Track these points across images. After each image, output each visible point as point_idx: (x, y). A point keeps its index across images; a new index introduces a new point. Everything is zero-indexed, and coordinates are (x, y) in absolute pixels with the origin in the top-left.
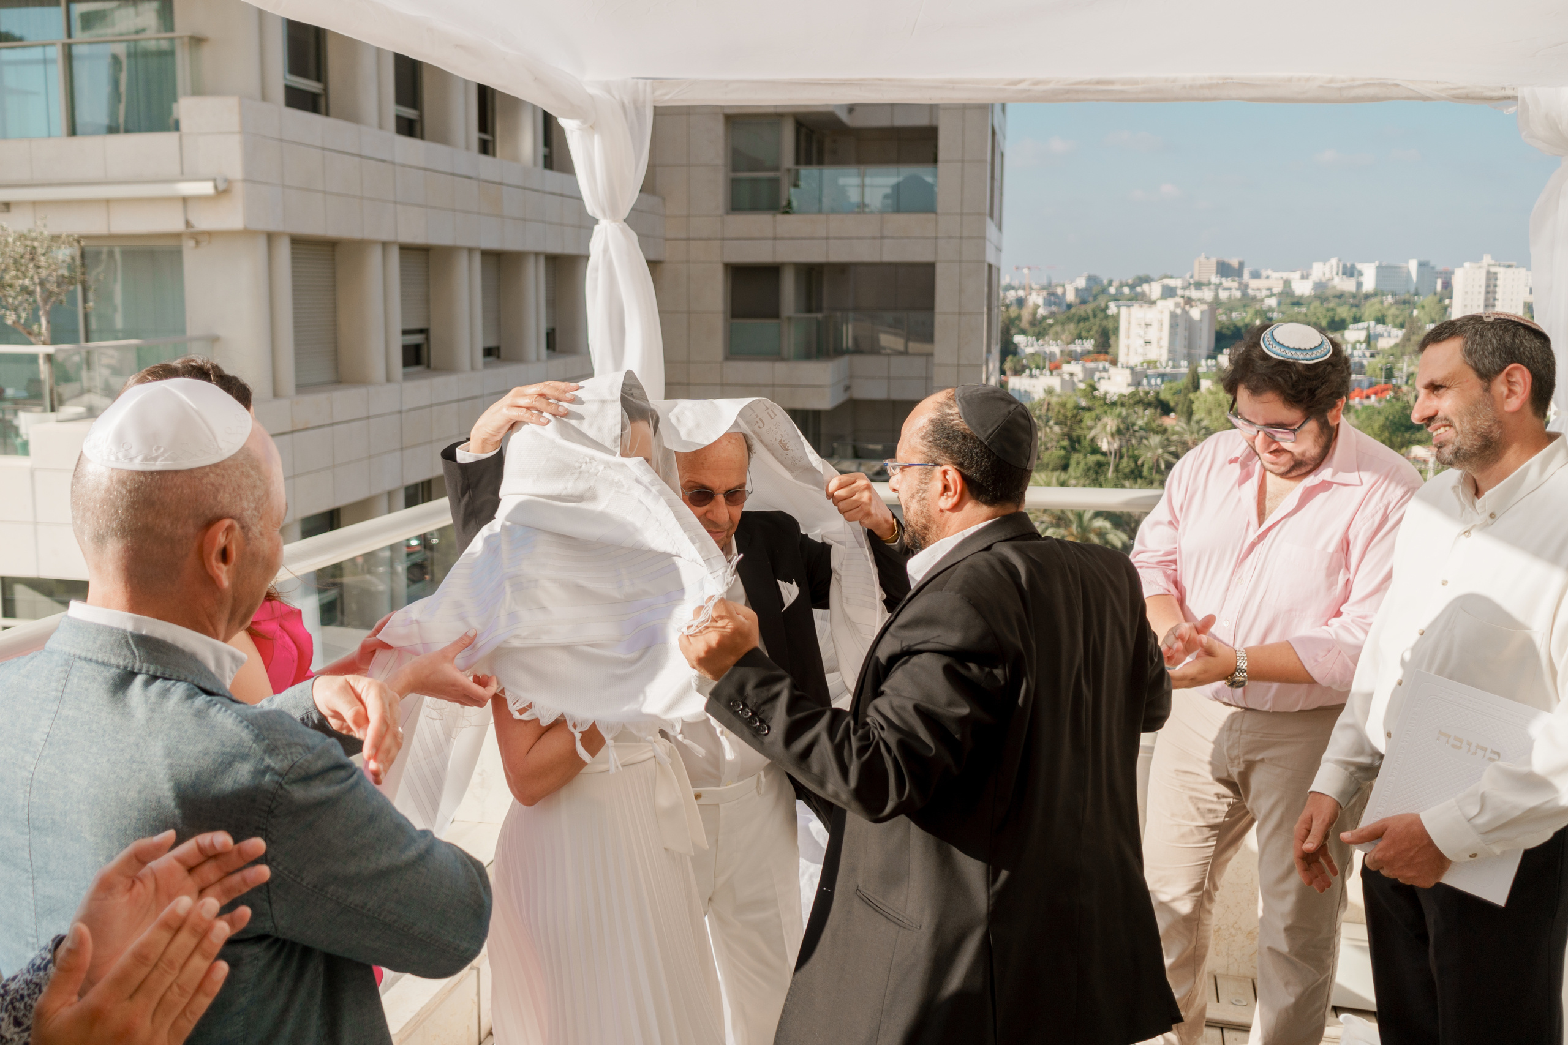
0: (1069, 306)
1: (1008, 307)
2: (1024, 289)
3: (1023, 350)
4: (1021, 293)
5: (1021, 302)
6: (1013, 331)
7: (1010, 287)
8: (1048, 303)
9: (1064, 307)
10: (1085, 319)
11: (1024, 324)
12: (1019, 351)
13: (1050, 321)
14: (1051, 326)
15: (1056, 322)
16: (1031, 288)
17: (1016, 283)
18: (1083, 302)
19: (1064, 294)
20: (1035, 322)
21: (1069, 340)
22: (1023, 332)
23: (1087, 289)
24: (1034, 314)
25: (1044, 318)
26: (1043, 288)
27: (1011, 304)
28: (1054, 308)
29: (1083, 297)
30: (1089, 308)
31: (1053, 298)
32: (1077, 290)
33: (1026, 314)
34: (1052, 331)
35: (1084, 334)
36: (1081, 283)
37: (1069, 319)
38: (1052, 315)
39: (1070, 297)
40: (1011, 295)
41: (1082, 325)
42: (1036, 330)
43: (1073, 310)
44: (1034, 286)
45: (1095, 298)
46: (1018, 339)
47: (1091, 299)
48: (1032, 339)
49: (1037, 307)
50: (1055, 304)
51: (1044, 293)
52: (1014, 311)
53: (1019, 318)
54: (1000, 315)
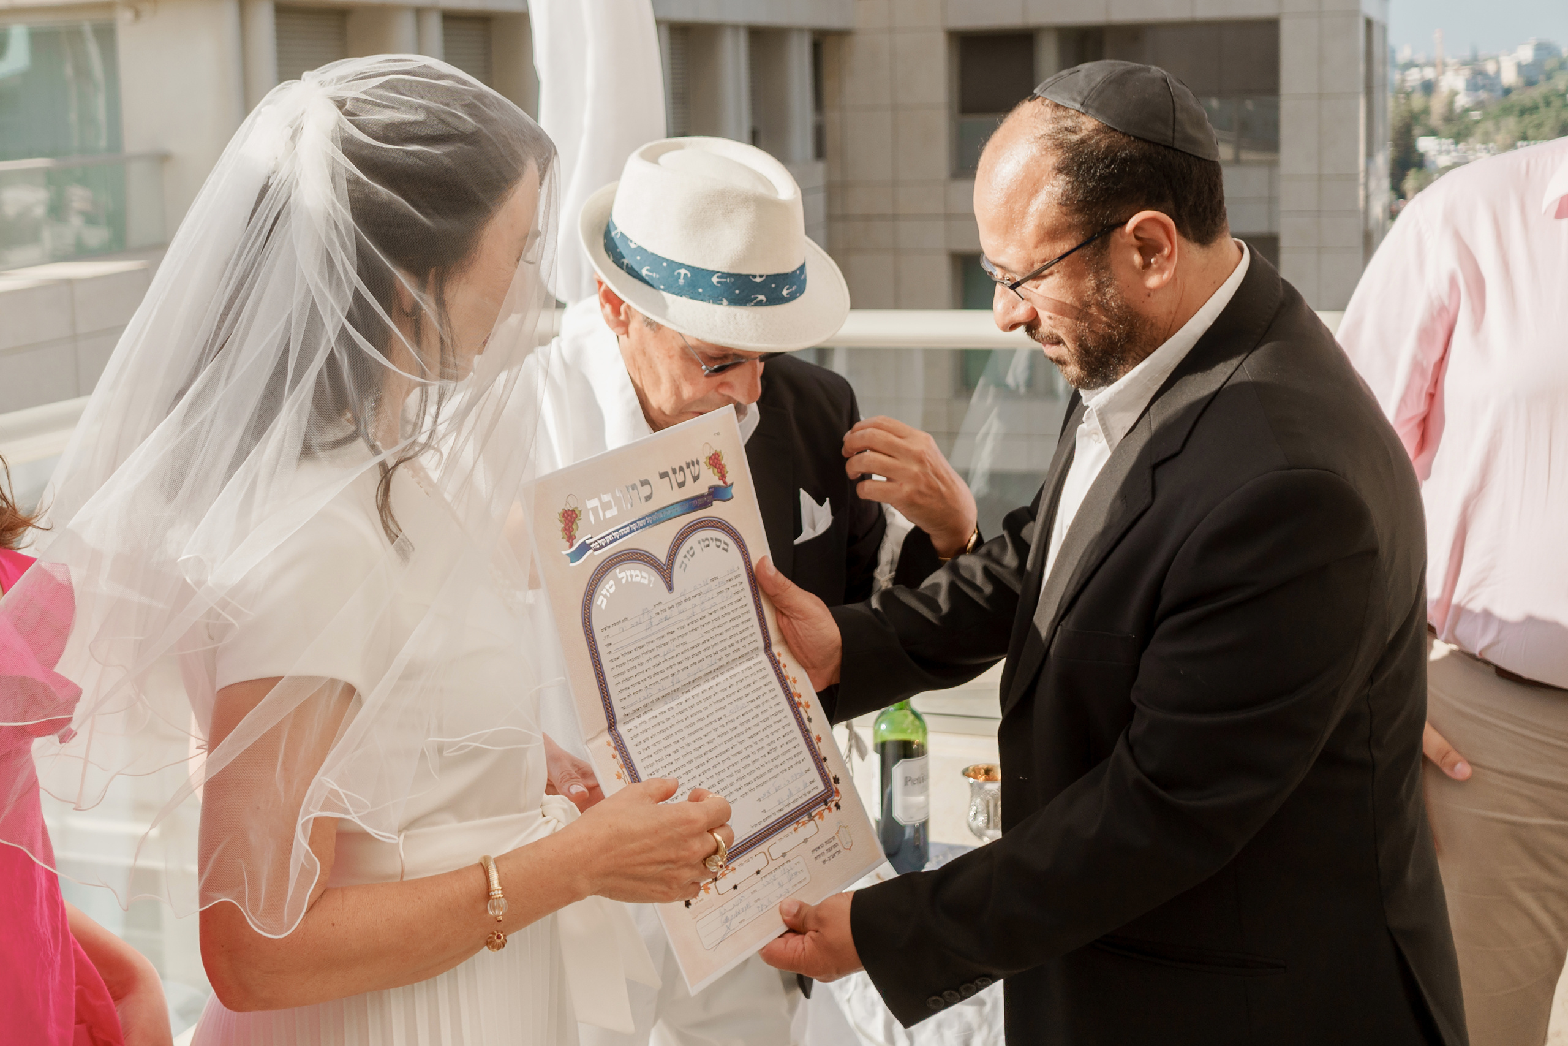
0: (1507, 91)
1: (1408, 95)
2: (1432, 64)
3: (1434, 162)
4: (1429, 73)
5: (1428, 87)
6: (1417, 130)
7: (1410, 65)
8: (1473, 86)
9: (1499, 93)
10: (1533, 109)
11: (1435, 120)
12: (1427, 163)
13: (1476, 115)
14: (1477, 122)
15: (1486, 117)
16: (1445, 65)
17: (1420, 58)
18: (1530, 83)
19: (1498, 72)
20: (1450, 117)
21: (1509, 141)
22: (1433, 132)
23: (1537, 64)
24: (1451, 103)
25: (1466, 111)
26: (1464, 64)
27: (1413, 92)
28: (1483, 95)
29: (1529, 76)
30: (1536, 94)
31: (1479, 80)
32: (1520, 67)
33: (1437, 106)
34: (1479, 131)
35: (1531, 132)
36: (1526, 54)
37: (1507, 111)
38: (1479, 105)
39: (1509, 76)
40: (1414, 77)
41: (1527, 119)
42: (1455, 130)
43: (1514, 97)
44: (1450, 60)
45: (1549, 77)
46: (1425, 144)
47: (1542, 77)
48: (1447, 143)
49: (1454, 94)
50: (1483, 87)
51: (1466, 72)
52: (1417, 102)
53: (1426, 111)
54: (1391, 110)
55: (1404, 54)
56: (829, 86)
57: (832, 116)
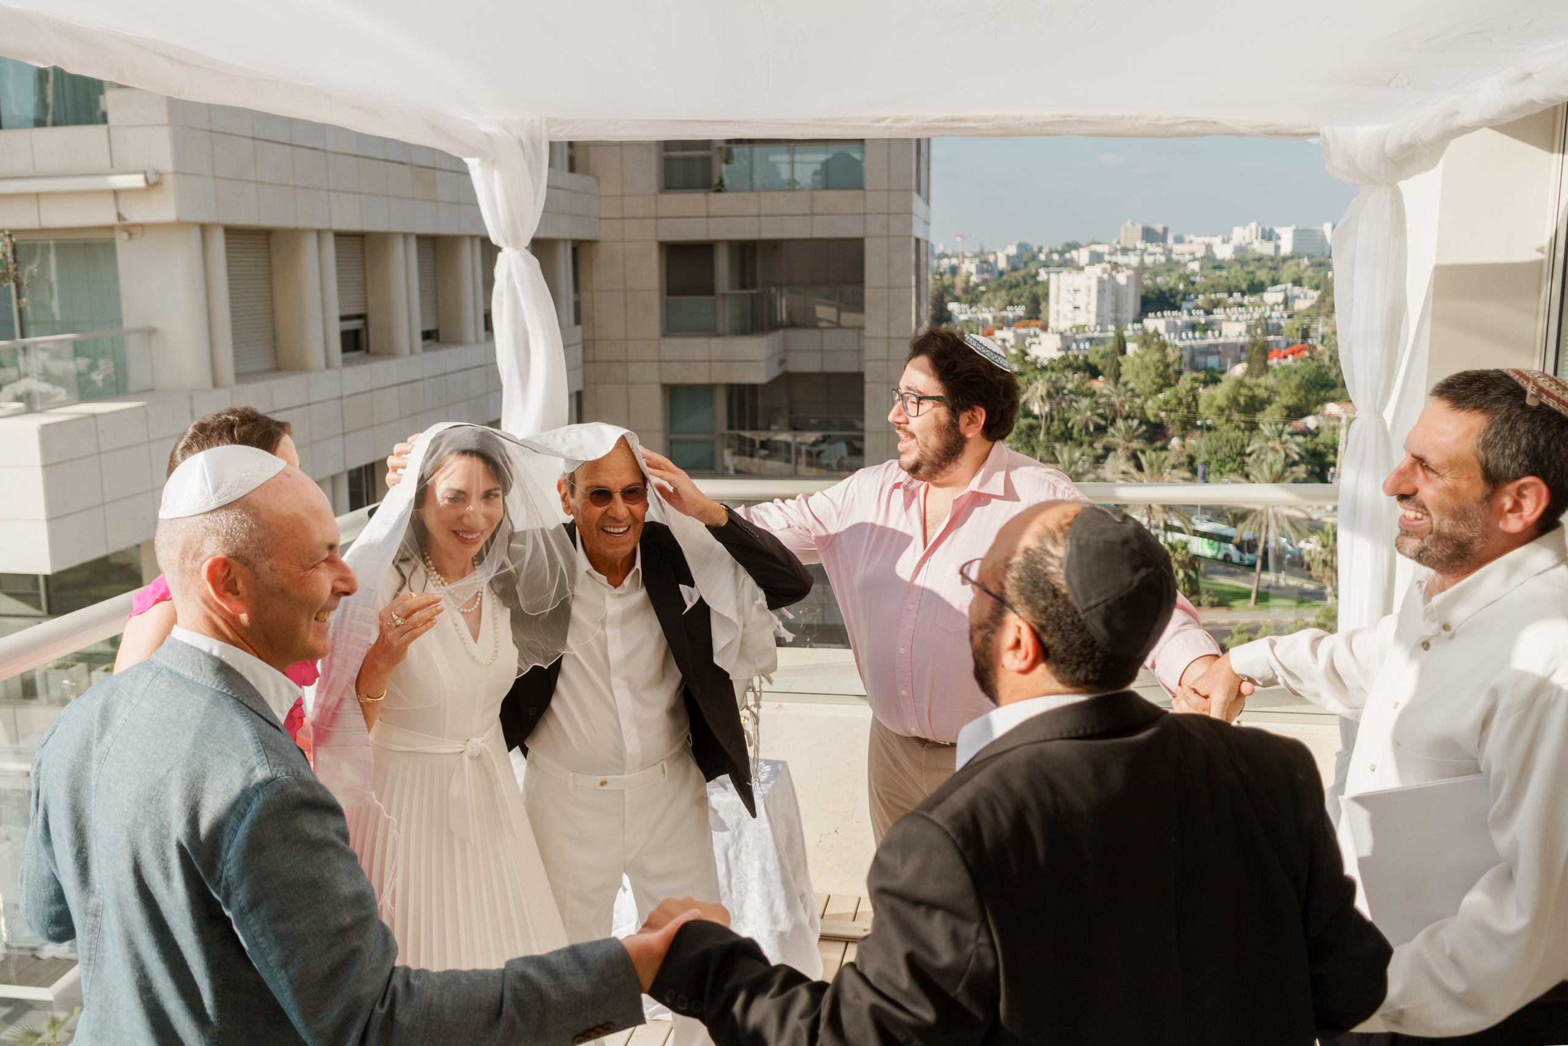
0: (1001, 273)
1: (942, 275)
2: (957, 257)
3: (957, 317)
4: (954, 261)
5: (954, 270)
6: (947, 299)
7: (944, 256)
8: (980, 270)
9: (996, 274)
10: (1017, 286)
11: (958, 291)
12: (953, 318)
13: (982, 288)
14: (983, 293)
15: (989, 289)
16: (964, 256)
17: (949, 251)
18: (1015, 269)
19: (996, 261)
20: (967, 290)
21: (1001, 307)
22: (957, 299)
23: (1018, 256)
24: (967, 282)
25: (977, 285)
26: (976, 256)
27: (945, 272)
28: (986, 276)
29: (1014, 264)
30: (1019, 275)
31: (985, 266)
32: (1008, 257)
33: (959, 282)
34: (984, 298)
35: (1015, 301)
36: (1012, 250)
37: (1001, 286)
38: (985, 282)
39: (1002, 264)
40: (945, 263)
41: (1013, 291)
42: (969, 297)
43: (1005, 277)
44: (968, 254)
45: (1026, 264)
46: (952, 306)
47: (1022, 266)
48: (965, 306)
49: (970, 274)
50: (987, 271)
51: (977, 261)
52: (947, 279)
53: (952, 286)
54: (931, 284)
55: (939, 249)
56: (583, 276)
57: (585, 295)
